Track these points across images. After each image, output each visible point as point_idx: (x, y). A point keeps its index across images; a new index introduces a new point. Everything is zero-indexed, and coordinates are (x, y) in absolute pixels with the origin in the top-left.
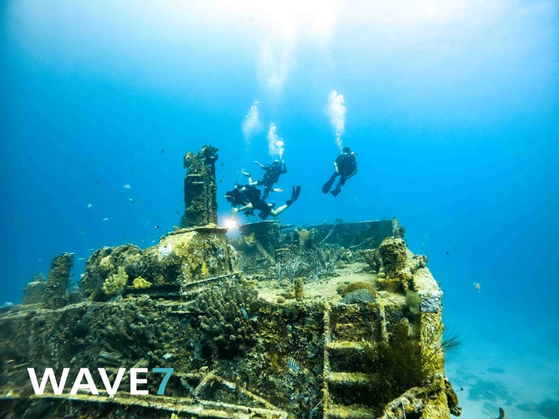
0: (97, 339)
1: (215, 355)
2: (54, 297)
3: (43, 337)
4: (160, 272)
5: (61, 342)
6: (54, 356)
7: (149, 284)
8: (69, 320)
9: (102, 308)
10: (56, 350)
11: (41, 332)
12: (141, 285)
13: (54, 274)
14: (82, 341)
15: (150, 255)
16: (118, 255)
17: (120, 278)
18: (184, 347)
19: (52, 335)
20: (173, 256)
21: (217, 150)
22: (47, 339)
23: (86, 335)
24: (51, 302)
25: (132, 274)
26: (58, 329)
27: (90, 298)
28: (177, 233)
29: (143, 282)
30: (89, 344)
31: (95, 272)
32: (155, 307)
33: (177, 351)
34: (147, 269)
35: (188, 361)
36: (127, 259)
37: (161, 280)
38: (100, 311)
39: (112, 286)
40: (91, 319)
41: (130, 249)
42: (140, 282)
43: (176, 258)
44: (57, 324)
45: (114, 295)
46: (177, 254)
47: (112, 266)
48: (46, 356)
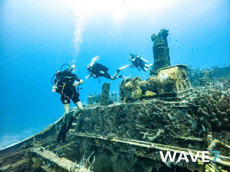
0: (131, 119)
1: (210, 129)
2: (105, 101)
3: (104, 117)
4: (162, 87)
5: (113, 120)
6: (110, 125)
7: (155, 94)
8: (115, 110)
9: (132, 105)
10: (111, 123)
11: (103, 115)
12: (150, 94)
13: (104, 91)
14: (123, 120)
15: (153, 80)
16: (134, 81)
17: (139, 91)
18: (184, 124)
19: (108, 117)
20: (169, 79)
21: (168, 31)
22: (106, 118)
23: (125, 117)
24: (104, 103)
25: (144, 89)
26: (111, 114)
27: (124, 101)
28: (166, 69)
29: (151, 93)
30: (127, 121)
31: (123, 89)
32: (164, 104)
33: (180, 126)
34: (152, 87)
35: (187, 131)
36: (138, 83)
37: (163, 91)
38: (131, 106)
39: (136, 95)
40: (127, 110)
41: (138, 79)
42: (148, 93)
43: (172, 80)
44: (110, 112)
45: (136, 100)
46: (172, 78)
47: (133, 86)
48: (106, 125)
